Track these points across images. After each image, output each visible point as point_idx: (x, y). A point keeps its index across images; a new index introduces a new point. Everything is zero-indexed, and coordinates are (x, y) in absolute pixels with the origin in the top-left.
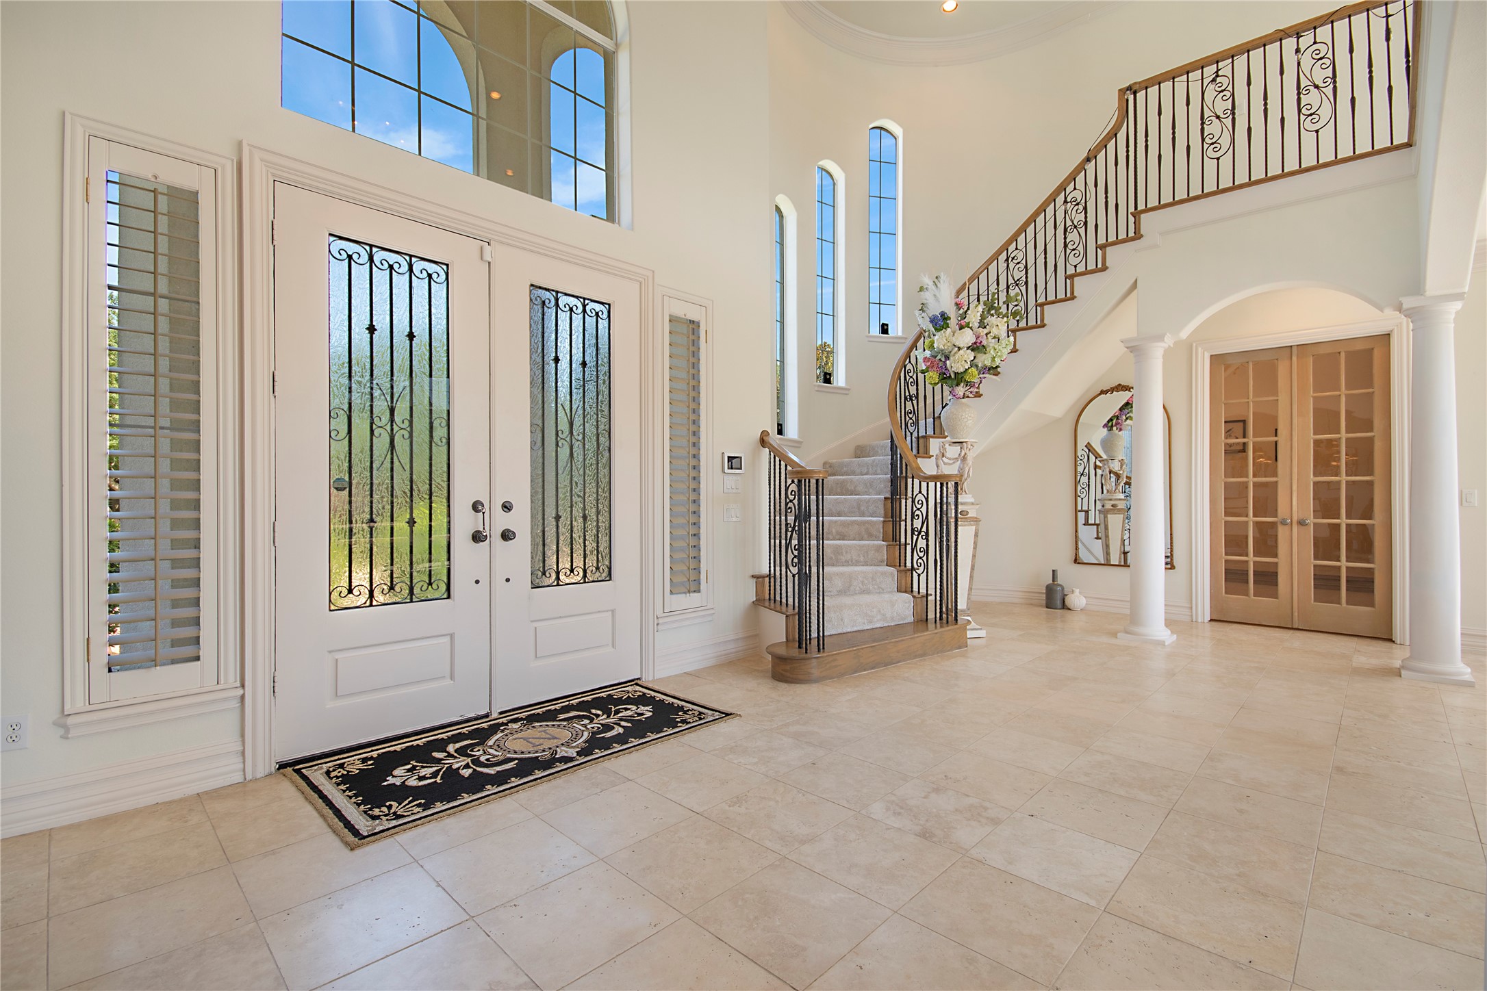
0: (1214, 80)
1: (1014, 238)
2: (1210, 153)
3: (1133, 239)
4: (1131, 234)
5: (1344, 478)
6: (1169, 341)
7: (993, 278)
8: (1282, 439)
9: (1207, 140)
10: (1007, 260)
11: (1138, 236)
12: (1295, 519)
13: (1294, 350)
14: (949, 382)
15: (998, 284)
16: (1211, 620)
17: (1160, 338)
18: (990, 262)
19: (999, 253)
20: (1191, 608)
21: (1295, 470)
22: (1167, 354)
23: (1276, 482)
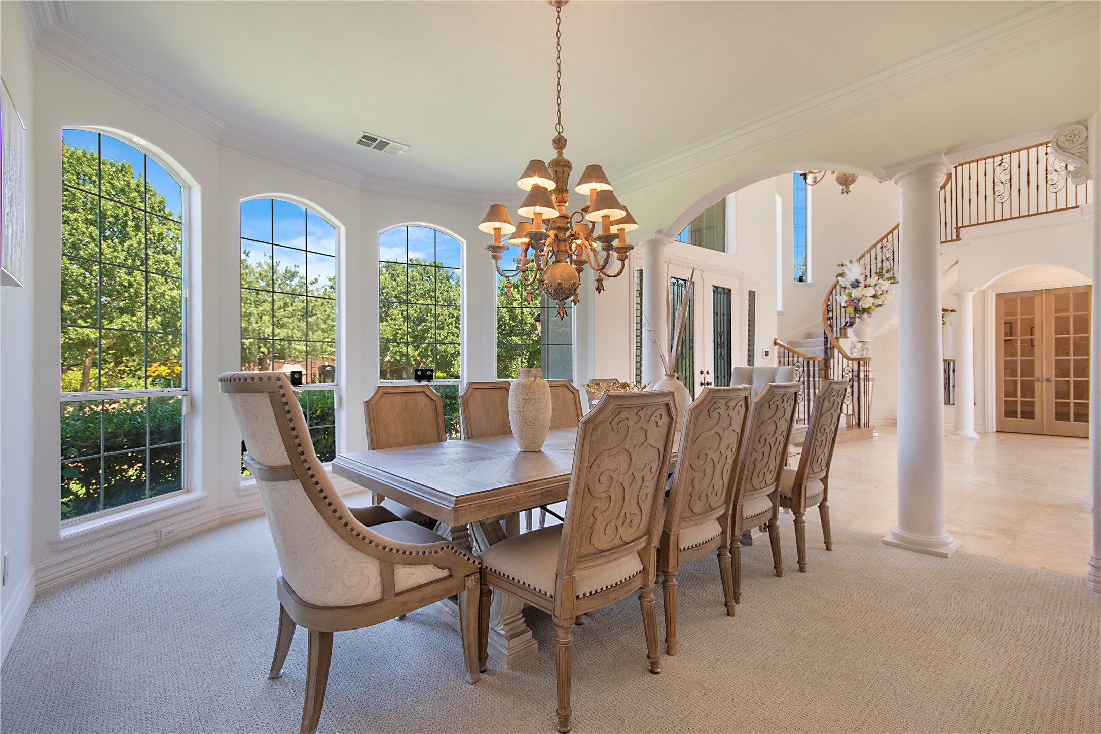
0: (1000, 165)
1: (886, 236)
2: (998, 199)
3: (955, 241)
4: (954, 238)
5: (1072, 357)
6: (976, 291)
7: (873, 256)
8: (1036, 337)
9: (996, 193)
10: (882, 247)
11: (958, 239)
12: (1044, 378)
13: (1044, 292)
14: (859, 312)
15: (876, 259)
16: (997, 432)
17: (972, 290)
18: (872, 248)
19: (877, 243)
20: (985, 425)
21: (1044, 353)
22: (975, 296)
23: (1033, 360)
